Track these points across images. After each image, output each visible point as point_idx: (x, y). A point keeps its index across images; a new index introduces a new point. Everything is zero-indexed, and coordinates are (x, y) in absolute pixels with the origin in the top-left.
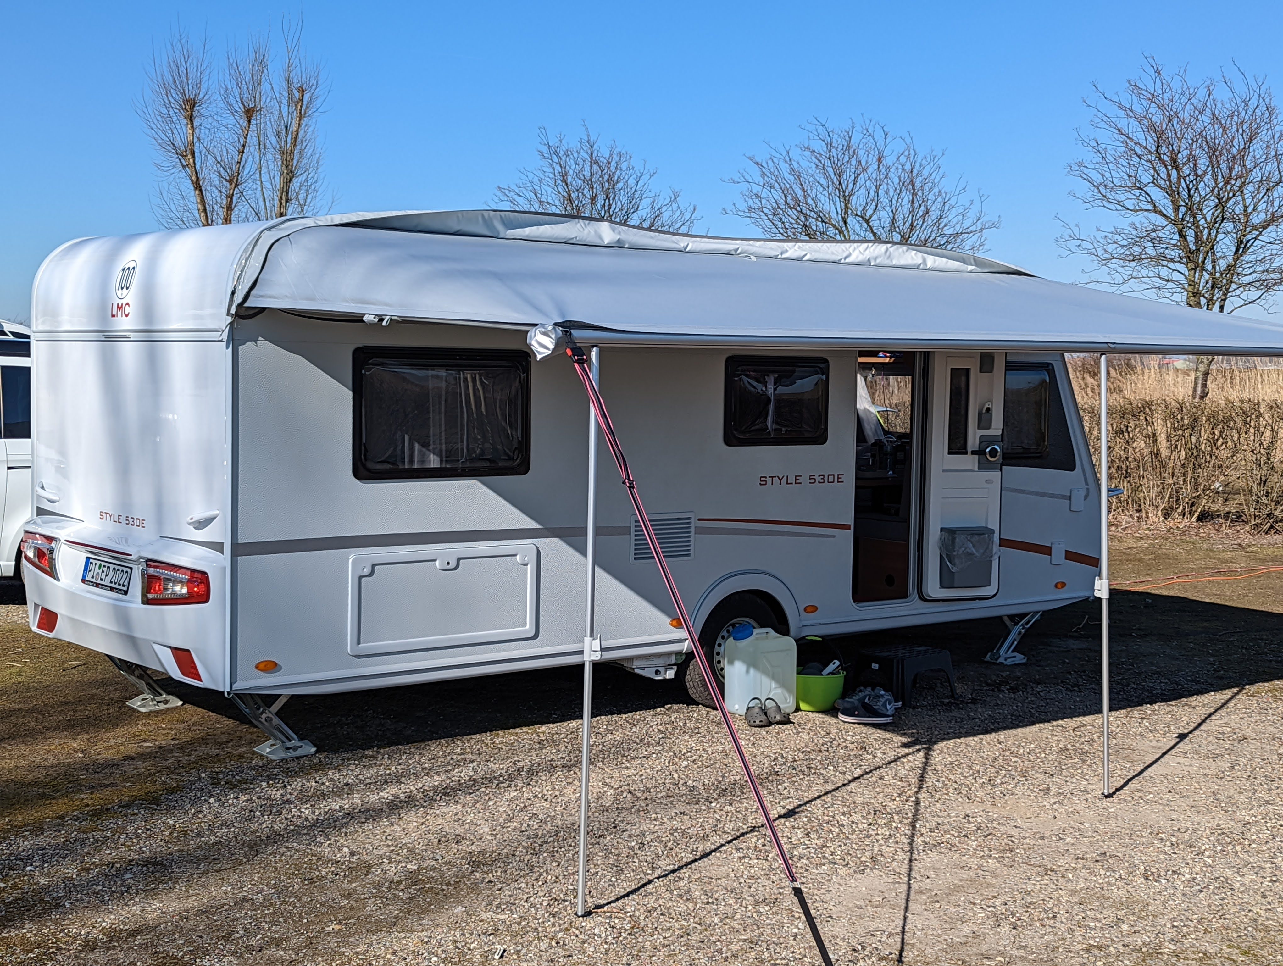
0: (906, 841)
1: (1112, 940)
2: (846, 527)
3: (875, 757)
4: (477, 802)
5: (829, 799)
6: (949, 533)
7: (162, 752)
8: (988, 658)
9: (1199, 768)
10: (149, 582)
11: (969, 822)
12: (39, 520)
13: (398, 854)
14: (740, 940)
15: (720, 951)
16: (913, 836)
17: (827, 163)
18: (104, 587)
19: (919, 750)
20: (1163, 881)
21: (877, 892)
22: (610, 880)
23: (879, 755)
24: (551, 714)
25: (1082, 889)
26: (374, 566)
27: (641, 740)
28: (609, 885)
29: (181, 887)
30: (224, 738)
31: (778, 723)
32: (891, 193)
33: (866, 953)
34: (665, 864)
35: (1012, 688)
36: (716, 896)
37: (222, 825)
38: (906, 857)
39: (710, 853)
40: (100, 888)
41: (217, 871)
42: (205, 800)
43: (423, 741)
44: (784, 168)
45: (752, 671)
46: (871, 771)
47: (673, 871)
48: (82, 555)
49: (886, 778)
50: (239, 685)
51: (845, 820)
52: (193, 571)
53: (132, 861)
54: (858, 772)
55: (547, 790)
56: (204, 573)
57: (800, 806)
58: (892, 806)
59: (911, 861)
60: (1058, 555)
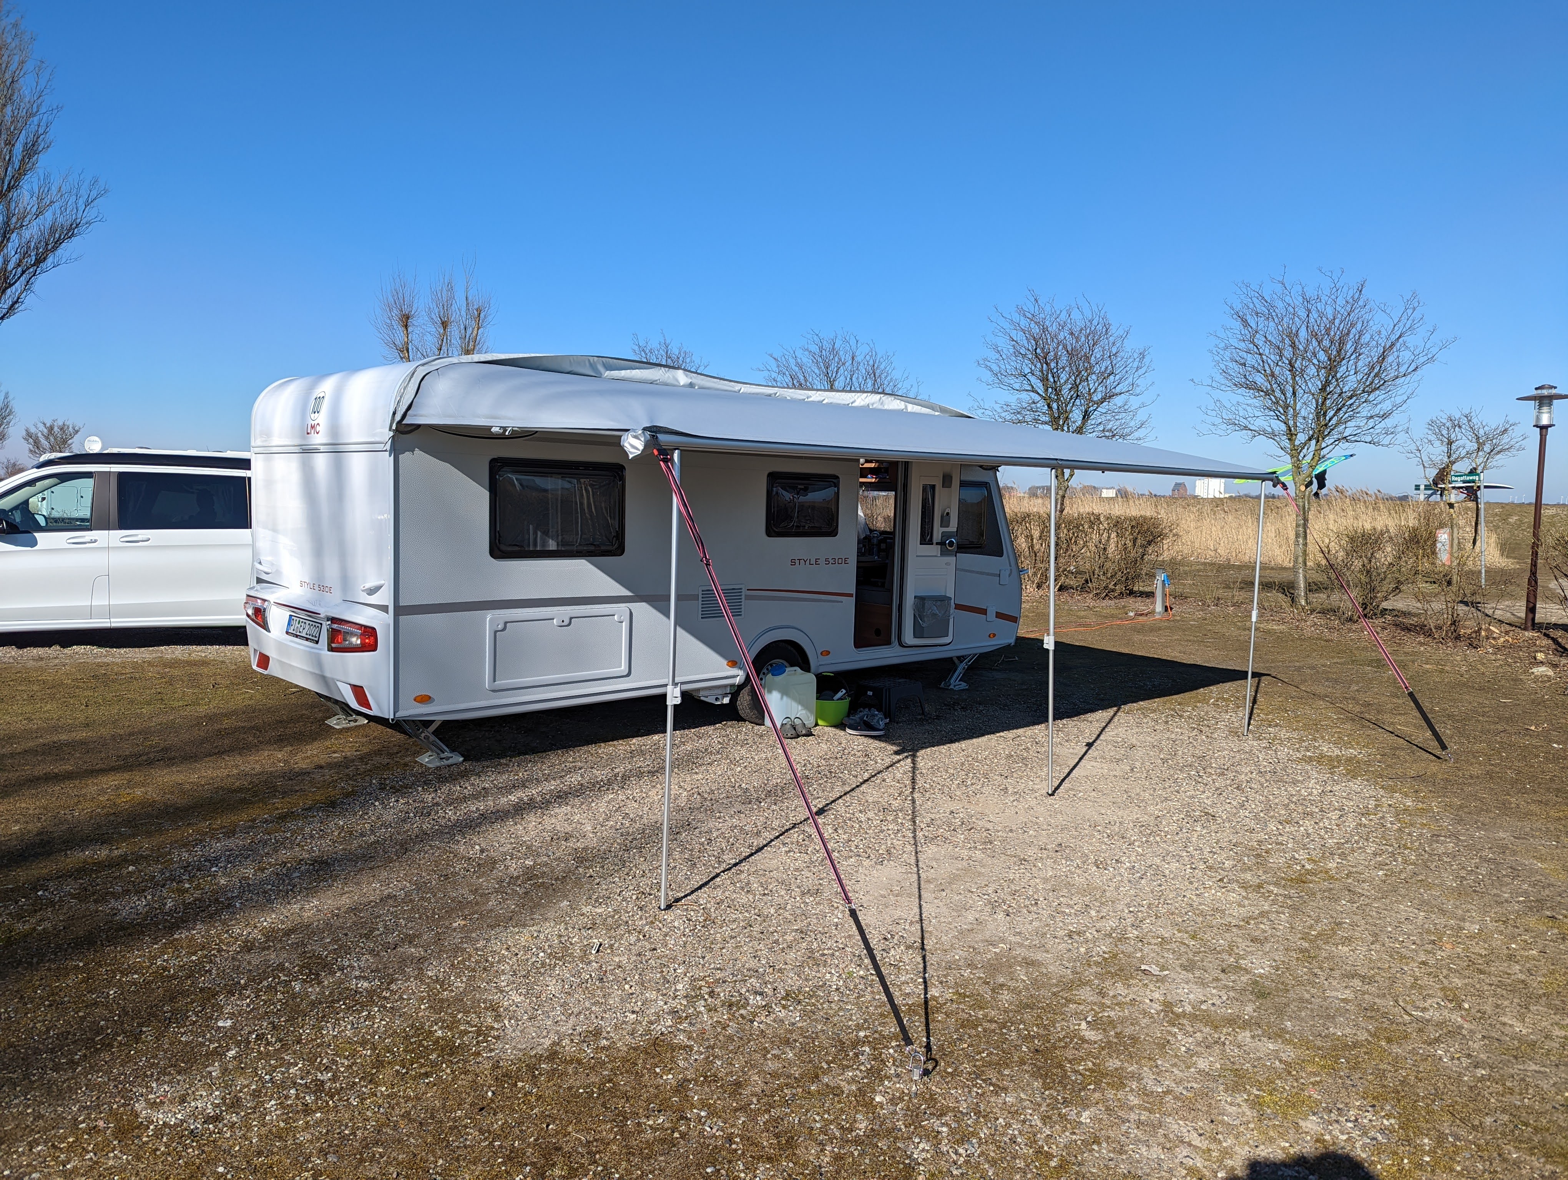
0: (911, 835)
1: (1086, 926)
2: (850, 595)
3: (876, 763)
4: (582, 804)
5: (848, 799)
6: (921, 600)
7: (346, 762)
8: (942, 685)
9: (1109, 770)
10: (333, 635)
11: (954, 818)
12: (258, 587)
13: (519, 851)
14: (793, 931)
15: (776, 942)
16: (914, 831)
17: (820, 360)
18: (302, 637)
19: (907, 757)
20: (1111, 869)
21: (895, 883)
22: (686, 874)
23: (879, 761)
24: (639, 730)
25: (1051, 876)
26: (506, 623)
27: (706, 750)
28: (686, 879)
29: (338, 884)
30: (396, 749)
31: (803, 736)
32: (860, 380)
33: (896, 942)
34: (729, 858)
35: (963, 708)
36: (770, 887)
37: (381, 825)
38: (912, 848)
39: (762, 848)
40: (270, 887)
41: (371, 869)
42: (372, 803)
43: (545, 751)
44: (792, 362)
45: (785, 698)
46: (875, 775)
47: (735, 865)
48: (286, 613)
49: (888, 780)
50: (401, 714)
51: (863, 817)
52: (366, 627)
53: (302, 860)
54: (866, 776)
55: (637, 793)
56: (374, 629)
57: (828, 804)
58: (896, 804)
59: (916, 853)
60: (991, 615)
